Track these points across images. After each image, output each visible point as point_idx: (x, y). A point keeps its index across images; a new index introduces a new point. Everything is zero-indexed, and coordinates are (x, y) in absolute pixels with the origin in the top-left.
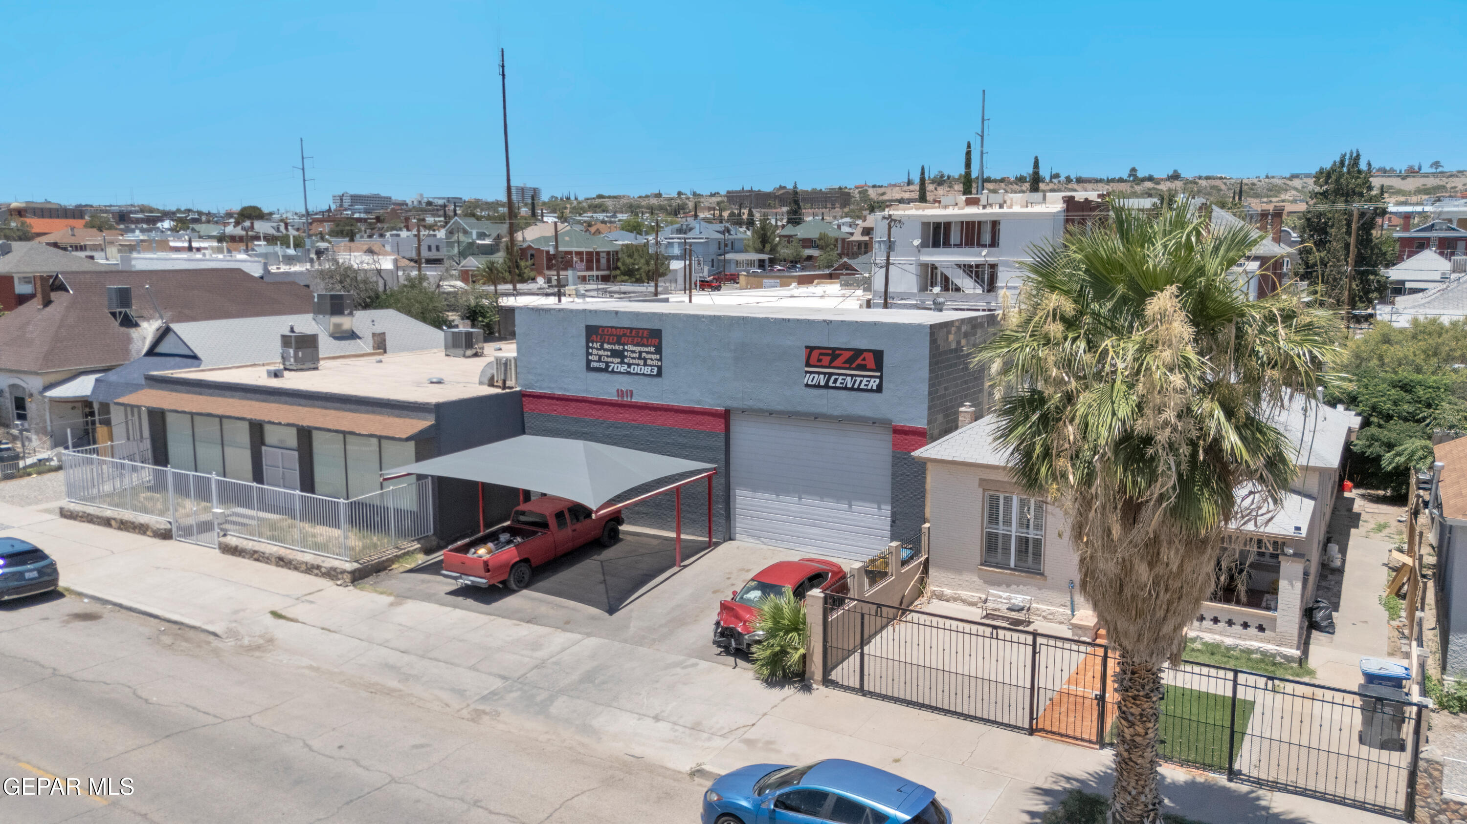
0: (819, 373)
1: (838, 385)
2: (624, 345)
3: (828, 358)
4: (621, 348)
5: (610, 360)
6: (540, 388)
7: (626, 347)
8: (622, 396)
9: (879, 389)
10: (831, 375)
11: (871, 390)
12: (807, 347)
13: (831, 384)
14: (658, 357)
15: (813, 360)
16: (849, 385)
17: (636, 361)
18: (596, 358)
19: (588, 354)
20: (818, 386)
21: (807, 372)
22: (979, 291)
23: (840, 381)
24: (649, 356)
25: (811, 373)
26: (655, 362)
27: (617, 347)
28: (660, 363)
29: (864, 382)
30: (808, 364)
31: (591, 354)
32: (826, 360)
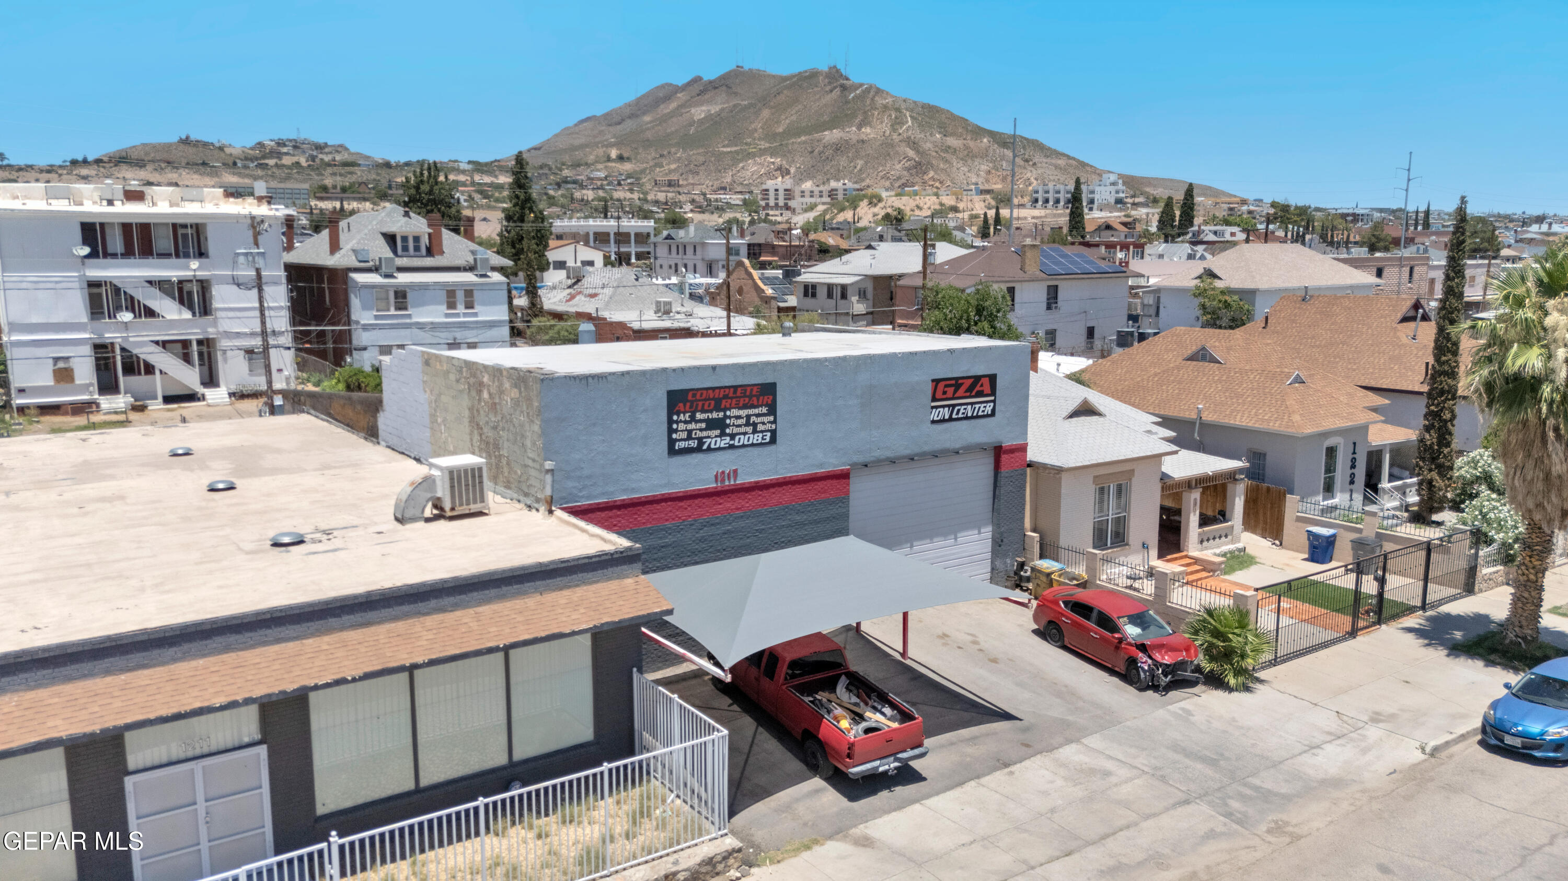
0: (943, 407)
1: (960, 415)
2: (724, 410)
3: (953, 388)
4: (721, 415)
5: (705, 434)
7: (728, 413)
8: (723, 481)
9: (993, 413)
10: (954, 406)
11: (987, 416)
12: (933, 381)
13: (954, 416)
14: (772, 418)
15: (939, 395)
16: (969, 414)
17: (743, 429)
18: (684, 435)
19: (671, 431)
20: (943, 421)
21: (933, 407)
23: (962, 411)
24: (760, 420)
25: (937, 407)
26: (768, 426)
27: (715, 415)
28: (774, 426)
29: (982, 409)
30: (934, 399)
31: (676, 431)
32: (950, 391)
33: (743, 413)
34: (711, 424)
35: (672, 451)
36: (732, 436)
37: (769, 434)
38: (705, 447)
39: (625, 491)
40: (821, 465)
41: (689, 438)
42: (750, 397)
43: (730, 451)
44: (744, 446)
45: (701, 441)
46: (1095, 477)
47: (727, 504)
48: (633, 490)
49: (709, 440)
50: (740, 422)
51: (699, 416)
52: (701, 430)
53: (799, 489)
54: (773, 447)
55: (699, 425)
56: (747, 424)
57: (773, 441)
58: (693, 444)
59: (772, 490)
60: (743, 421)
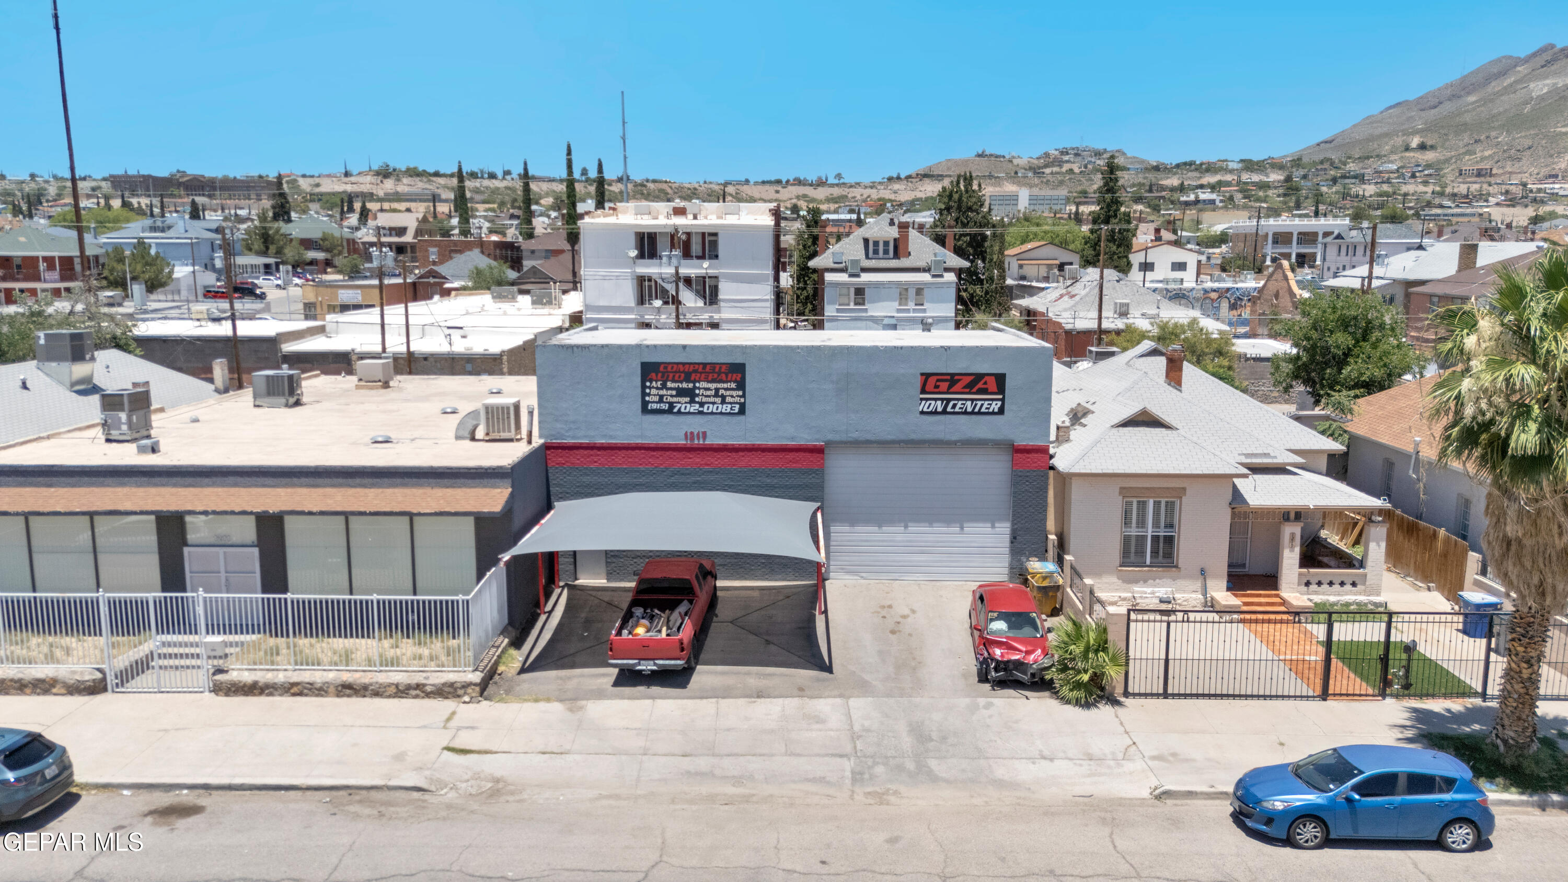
0: (936, 400)
1: (957, 409)
2: (694, 382)
3: (947, 384)
4: (691, 385)
5: (675, 399)
6: (573, 438)
7: (697, 385)
8: (692, 439)
9: (1001, 411)
10: (949, 400)
11: (993, 413)
12: (922, 374)
13: (949, 409)
14: (740, 393)
15: (930, 387)
16: (969, 409)
17: (712, 399)
18: (656, 399)
19: (644, 394)
20: (935, 413)
21: (922, 399)
22: (700, 303)
23: (959, 405)
24: (728, 393)
25: (927, 399)
26: (737, 399)
27: (685, 385)
28: (742, 400)
29: (986, 405)
30: (923, 391)
31: (649, 395)
32: (944, 386)
33: (713, 386)
34: (681, 393)
35: (645, 410)
36: (702, 404)
37: (738, 406)
38: (675, 410)
39: (604, 436)
40: (793, 438)
41: (661, 400)
42: (719, 373)
43: (699, 417)
44: (712, 413)
45: (671, 405)
46: (1122, 489)
47: (697, 459)
48: (611, 437)
49: (679, 405)
50: (708, 393)
51: (669, 384)
52: (672, 396)
53: (770, 455)
54: (741, 418)
55: (669, 392)
56: (716, 395)
57: (742, 411)
58: (666, 407)
59: (741, 454)
60: (713, 393)
